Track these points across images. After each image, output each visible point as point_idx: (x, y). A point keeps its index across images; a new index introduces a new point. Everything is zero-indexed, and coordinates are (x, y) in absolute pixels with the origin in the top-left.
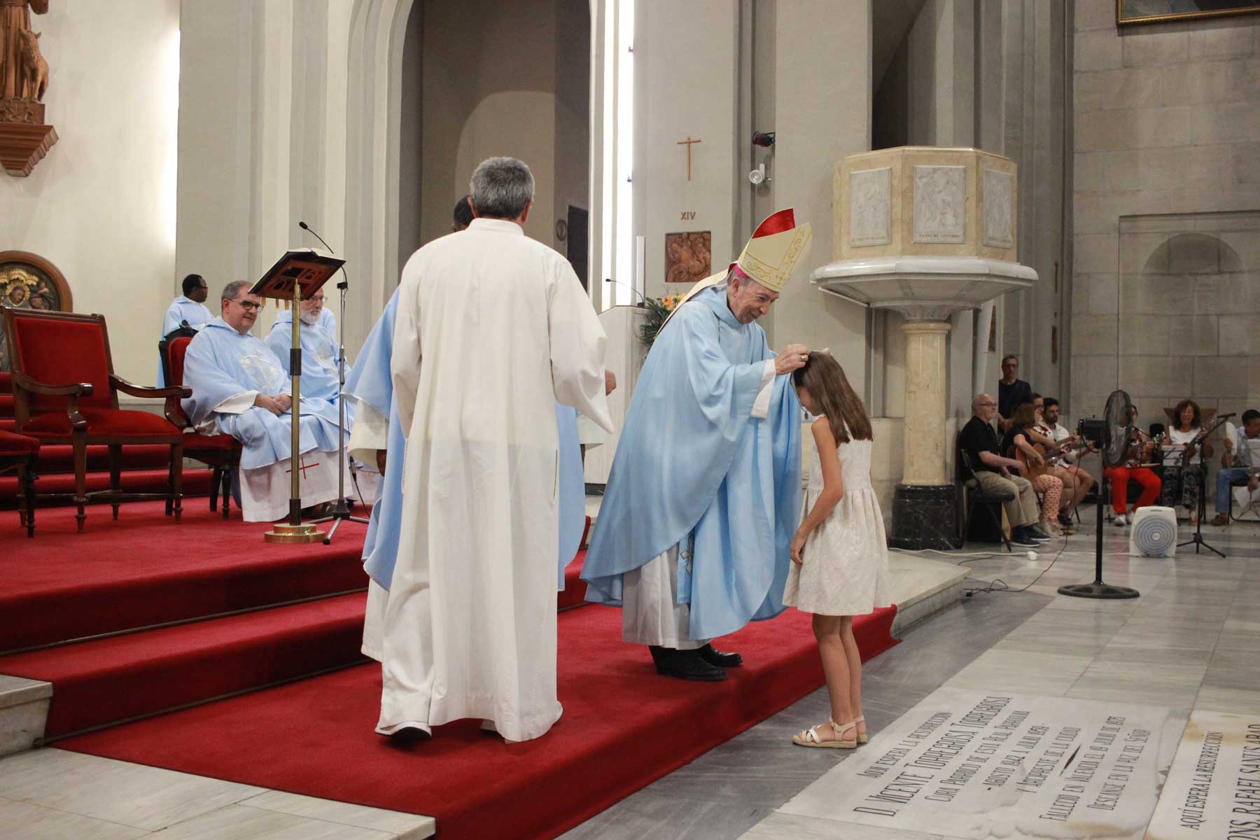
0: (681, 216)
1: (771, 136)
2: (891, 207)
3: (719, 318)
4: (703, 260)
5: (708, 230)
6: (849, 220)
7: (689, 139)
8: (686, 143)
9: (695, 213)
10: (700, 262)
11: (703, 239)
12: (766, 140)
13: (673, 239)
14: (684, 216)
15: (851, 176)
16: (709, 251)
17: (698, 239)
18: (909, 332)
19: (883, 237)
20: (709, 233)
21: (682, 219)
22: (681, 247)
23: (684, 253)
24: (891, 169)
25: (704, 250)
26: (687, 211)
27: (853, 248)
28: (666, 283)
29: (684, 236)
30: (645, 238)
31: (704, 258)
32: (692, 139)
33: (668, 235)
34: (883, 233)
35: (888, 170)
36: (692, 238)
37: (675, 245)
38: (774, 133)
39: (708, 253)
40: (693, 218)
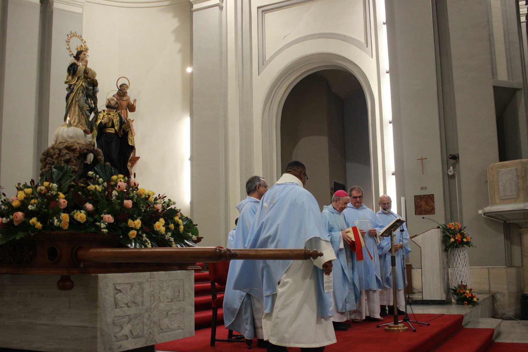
0: (421, 188)
1: (457, 156)
2: (518, 183)
3: (333, 213)
4: (431, 206)
5: (432, 194)
6: (498, 189)
7: (422, 157)
8: (421, 159)
9: (426, 187)
10: (430, 207)
11: (431, 197)
12: (455, 158)
13: (418, 199)
14: (422, 188)
15: (498, 171)
16: (434, 202)
17: (429, 198)
18: (524, 232)
19: (515, 195)
20: (433, 195)
21: (421, 189)
22: (421, 201)
23: (423, 203)
24: (516, 168)
25: (432, 202)
26: (423, 186)
27: (501, 200)
28: (416, 216)
29: (422, 196)
30: (405, 198)
31: (432, 205)
32: (423, 158)
33: (415, 196)
34: (515, 194)
35: (515, 169)
36: (425, 197)
37: (418, 200)
38: (458, 155)
39: (433, 203)
40: (426, 189)
